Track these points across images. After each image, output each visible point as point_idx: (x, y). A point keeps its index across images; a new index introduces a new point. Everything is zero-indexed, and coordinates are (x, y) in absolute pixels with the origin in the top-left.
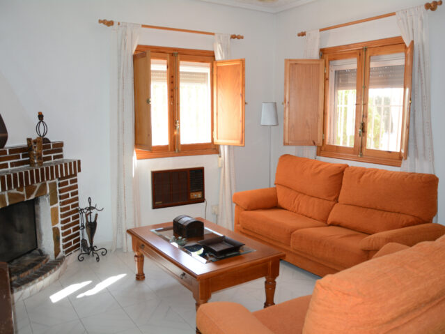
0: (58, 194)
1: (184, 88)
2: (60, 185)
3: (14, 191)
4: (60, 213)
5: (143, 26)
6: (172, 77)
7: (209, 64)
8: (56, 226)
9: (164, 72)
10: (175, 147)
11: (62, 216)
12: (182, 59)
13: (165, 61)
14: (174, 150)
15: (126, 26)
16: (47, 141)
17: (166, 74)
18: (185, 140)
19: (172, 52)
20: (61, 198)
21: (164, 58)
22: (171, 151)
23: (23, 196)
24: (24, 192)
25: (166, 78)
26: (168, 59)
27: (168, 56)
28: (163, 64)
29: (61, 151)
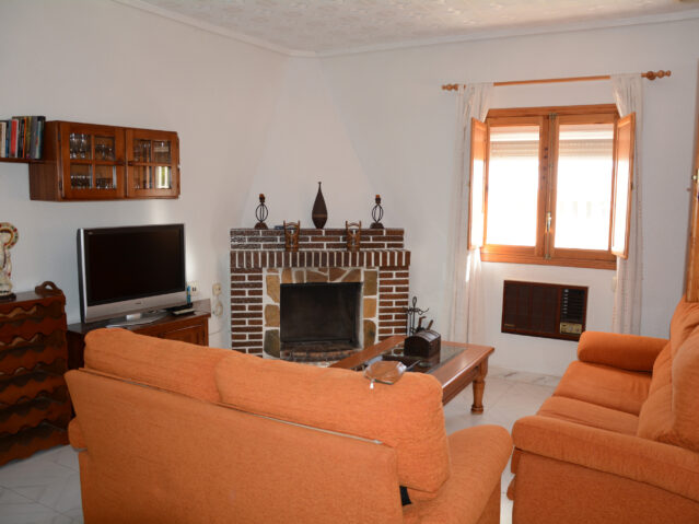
0: (378, 286)
1: (565, 165)
2: (382, 276)
3: (316, 270)
4: (378, 307)
5: (496, 84)
6: (546, 149)
7: (612, 125)
8: (371, 319)
9: (534, 142)
10: (544, 252)
11: (381, 311)
12: (562, 123)
13: (538, 128)
14: (543, 255)
15: (473, 88)
16: (381, 226)
17: (538, 145)
18: (562, 241)
19: (545, 113)
20: (382, 290)
21: (535, 123)
22: (538, 255)
23: (326, 277)
24: (327, 274)
25: (537, 150)
26: (541, 123)
27: (541, 118)
28: (534, 131)
29: (402, 239)
